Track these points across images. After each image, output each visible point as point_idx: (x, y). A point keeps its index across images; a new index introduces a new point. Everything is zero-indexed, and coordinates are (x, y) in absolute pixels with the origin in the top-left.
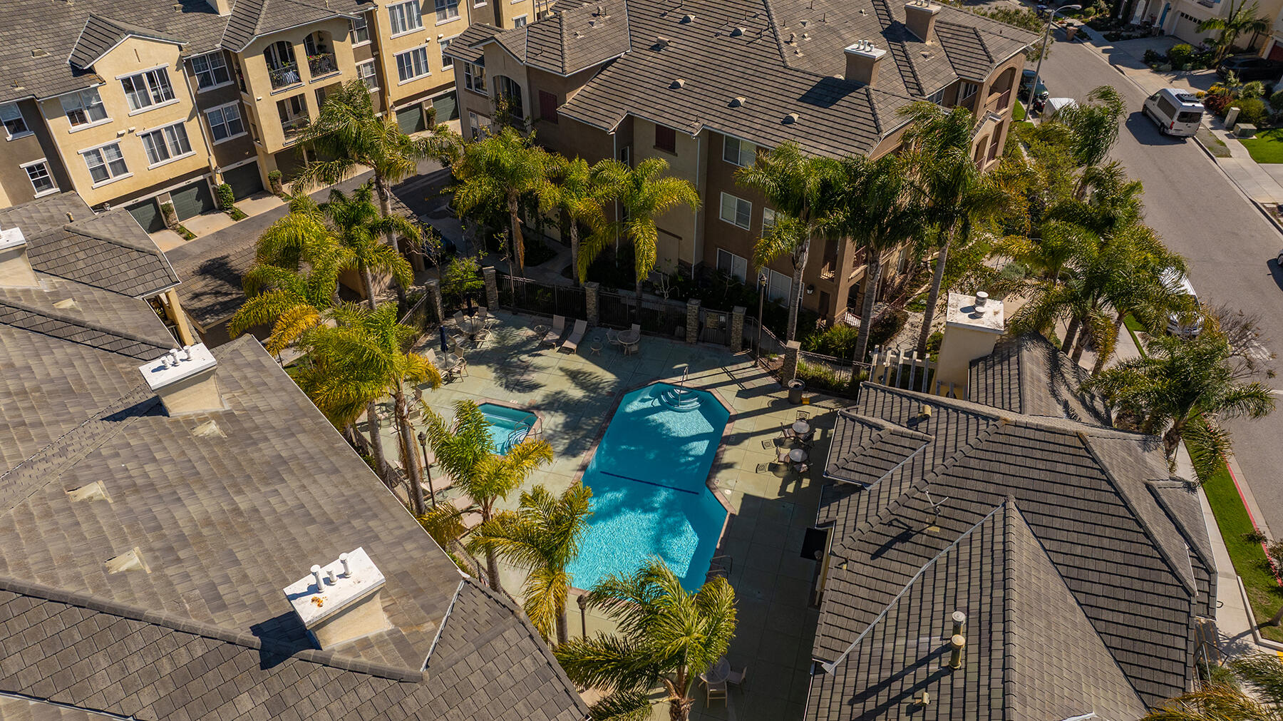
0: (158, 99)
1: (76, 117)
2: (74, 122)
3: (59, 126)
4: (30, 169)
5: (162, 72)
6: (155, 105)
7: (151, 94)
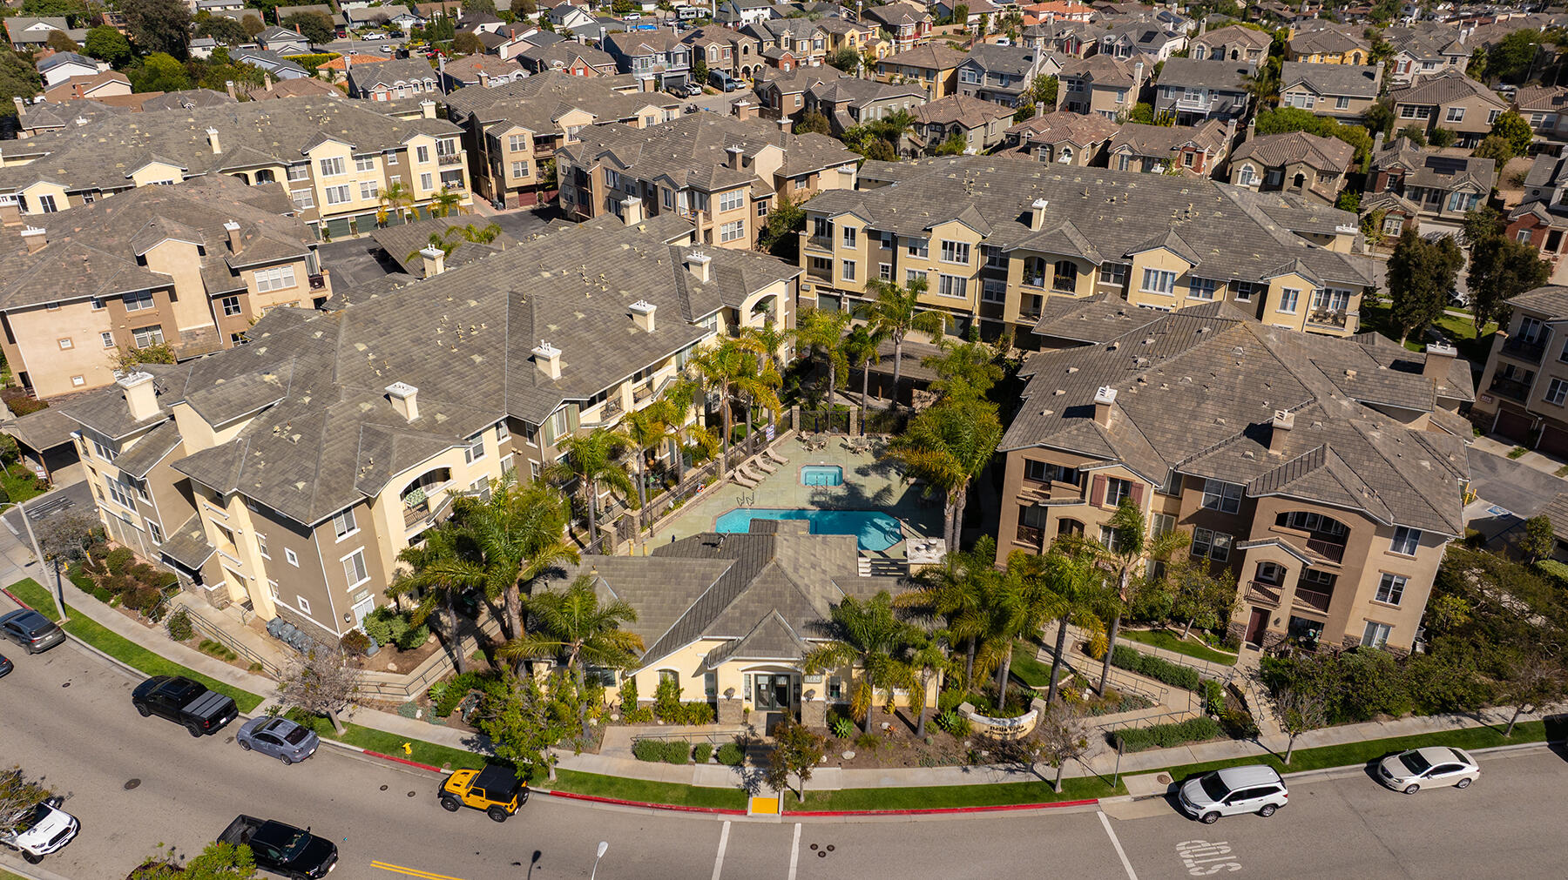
0: (958, 259)
1: (913, 251)
2: (910, 252)
3: (903, 251)
4: (883, 266)
5: (966, 246)
6: (955, 262)
7: (955, 255)
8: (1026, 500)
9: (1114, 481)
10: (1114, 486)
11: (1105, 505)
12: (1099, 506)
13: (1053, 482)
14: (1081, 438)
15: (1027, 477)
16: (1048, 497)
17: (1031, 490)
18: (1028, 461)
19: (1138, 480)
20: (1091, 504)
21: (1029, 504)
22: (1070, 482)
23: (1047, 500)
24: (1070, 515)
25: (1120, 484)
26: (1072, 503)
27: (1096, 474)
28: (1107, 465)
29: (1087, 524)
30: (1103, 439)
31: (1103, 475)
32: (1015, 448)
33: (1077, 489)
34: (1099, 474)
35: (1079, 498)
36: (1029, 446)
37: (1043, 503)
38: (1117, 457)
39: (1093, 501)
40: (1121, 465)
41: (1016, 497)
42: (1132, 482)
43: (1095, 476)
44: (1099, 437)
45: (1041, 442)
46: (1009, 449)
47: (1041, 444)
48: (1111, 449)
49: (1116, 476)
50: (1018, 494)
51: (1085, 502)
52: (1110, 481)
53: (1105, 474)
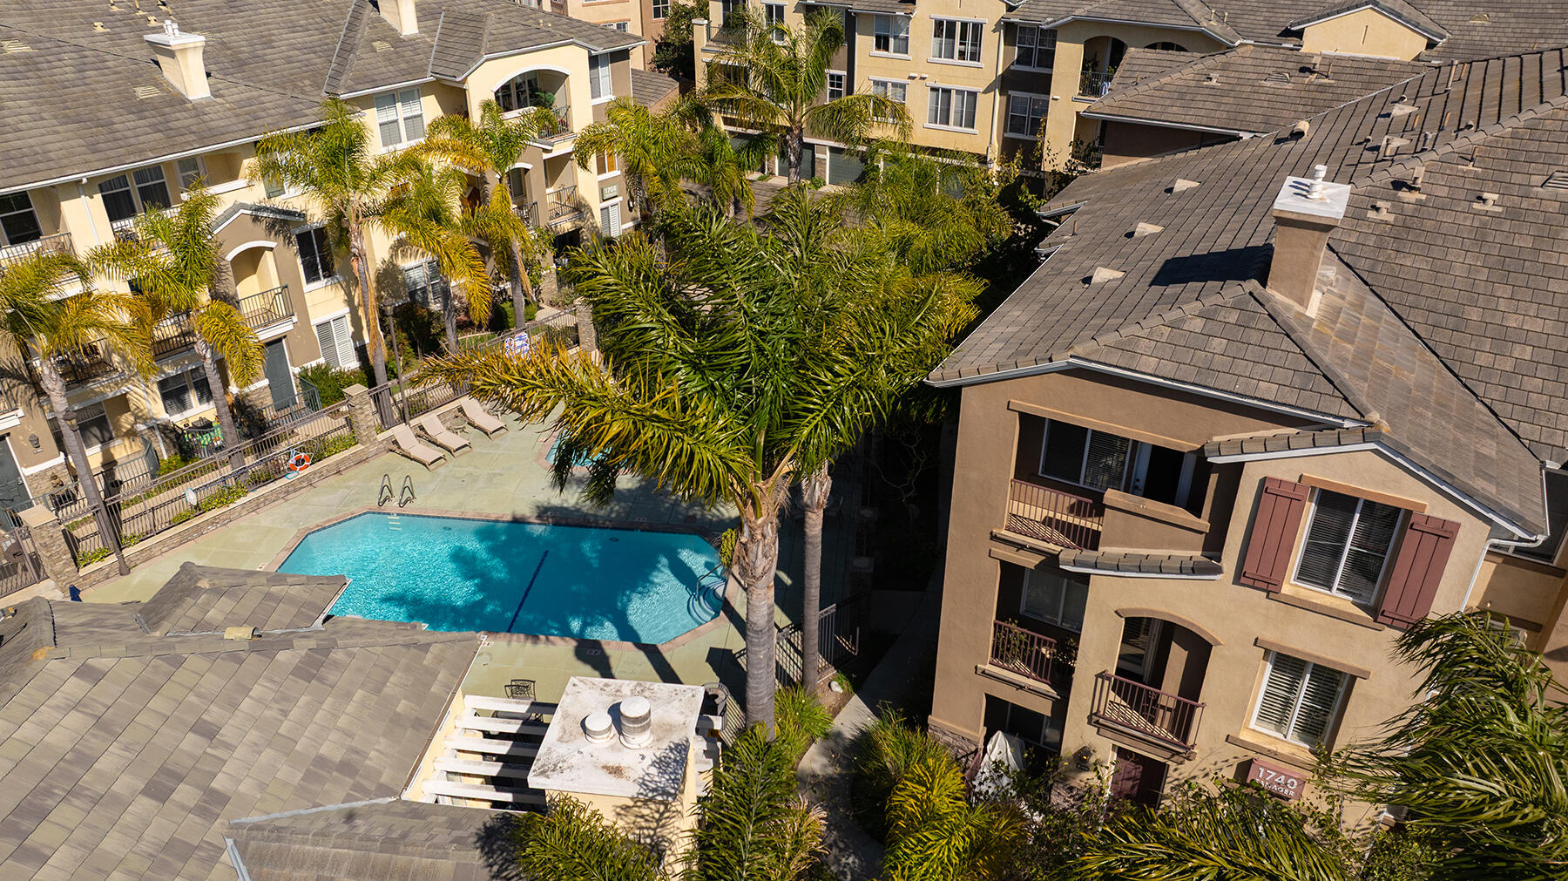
0: (962, 55)
1: (882, 42)
2: (878, 47)
3: (865, 44)
4: (832, 77)
5: (977, 27)
6: (956, 60)
7: (957, 47)
8: (1021, 547)
9: (1334, 503)
10: (1334, 521)
11: (1291, 586)
12: (1270, 588)
13: (1112, 496)
14: (1218, 344)
15: (1026, 472)
16: (1091, 540)
17: (1039, 514)
18: (1029, 423)
19: (1435, 506)
20: (1240, 577)
21: (1030, 561)
22: (1168, 497)
23: (1088, 554)
24: (1163, 609)
25: (1357, 516)
26: (1174, 568)
27: (1271, 474)
28: (1315, 446)
29: (1218, 644)
30: (1301, 349)
31: (1296, 480)
32: (985, 375)
33: (1192, 522)
34: (1280, 477)
35: (1197, 554)
36: (1032, 367)
37: (1075, 563)
38: (1358, 417)
39: (1249, 568)
40: (1373, 446)
41: (989, 536)
42: (1409, 513)
43: (1263, 481)
44: (1287, 344)
45: (1071, 356)
46: (965, 379)
47: (1071, 360)
48: (1335, 387)
49: (1345, 487)
50: (996, 527)
51: (1219, 571)
52: (1320, 504)
53: (1301, 476)
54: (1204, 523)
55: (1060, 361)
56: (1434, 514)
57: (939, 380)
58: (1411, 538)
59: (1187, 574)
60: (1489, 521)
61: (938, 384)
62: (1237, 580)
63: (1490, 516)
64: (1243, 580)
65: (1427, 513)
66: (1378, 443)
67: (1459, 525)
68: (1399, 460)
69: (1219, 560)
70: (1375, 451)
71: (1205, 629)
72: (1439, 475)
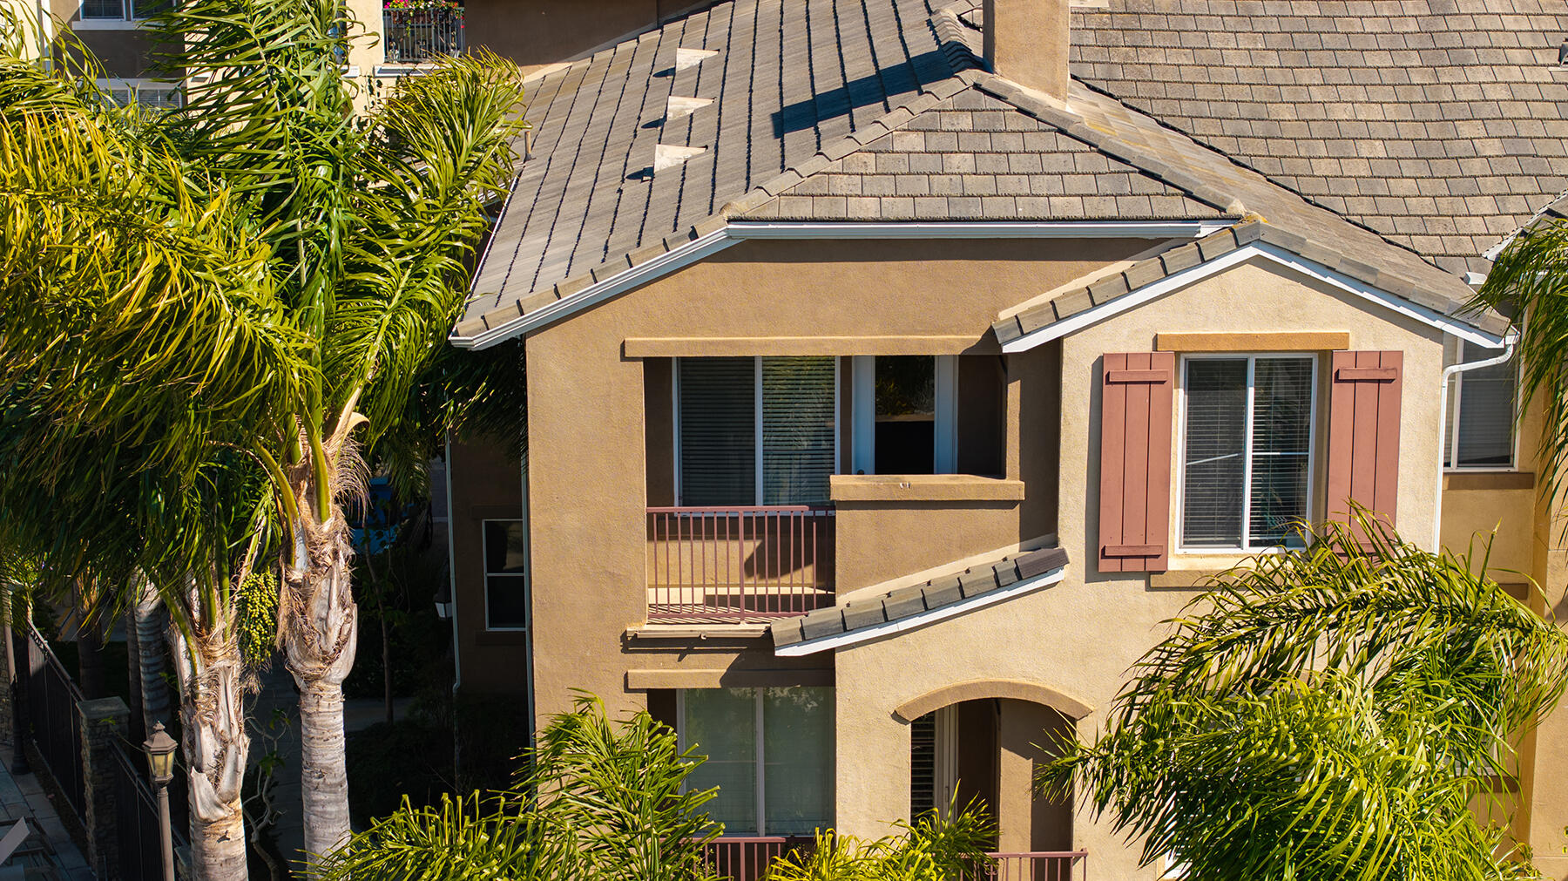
8: (687, 647)
9: (1212, 380)
11: (1179, 556)
12: (1150, 568)
13: (842, 485)
14: (960, 162)
19: (1360, 333)
20: (1096, 564)
21: (710, 673)
23: (824, 618)
24: (977, 677)
25: (1251, 391)
26: (984, 582)
27: (1108, 349)
28: (1167, 275)
29: (1086, 713)
30: (1091, 145)
31: (1148, 349)
32: (571, 298)
33: (993, 487)
34: (1123, 350)
35: (1013, 550)
36: (660, 259)
37: (804, 636)
38: (1216, 213)
39: (1109, 540)
40: (1250, 252)
41: (619, 645)
42: (1326, 356)
43: (1100, 363)
44: (1064, 143)
45: (729, 221)
46: (534, 314)
47: (731, 226)
48: (1165, 182)
49: (1226, 337)
50: (632, 620)
51: (1060, 560)
52: (1192, 387)
53: (1156, 339)
54: (1013, 485)
55: (714, 233)
56: (1364, 348)
57: (480, 330)
58: (1341, 395)
59: (1009, 586)
60: (1437, 335)
61: (479, 342)
62: (1094, 574)
63: (1438, 324)
64: (1105, 566)
65: (1352, 348)
66: (1259, 243)
67: (1400, 355)
68: (1294, 265)
69: (1055, 543)
70: (1257, 261)
71: (1058, 690)
72: (1354, 273)
